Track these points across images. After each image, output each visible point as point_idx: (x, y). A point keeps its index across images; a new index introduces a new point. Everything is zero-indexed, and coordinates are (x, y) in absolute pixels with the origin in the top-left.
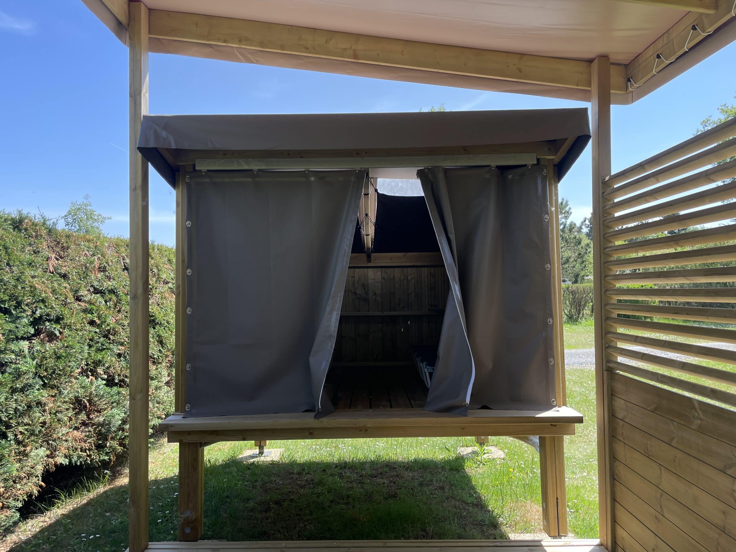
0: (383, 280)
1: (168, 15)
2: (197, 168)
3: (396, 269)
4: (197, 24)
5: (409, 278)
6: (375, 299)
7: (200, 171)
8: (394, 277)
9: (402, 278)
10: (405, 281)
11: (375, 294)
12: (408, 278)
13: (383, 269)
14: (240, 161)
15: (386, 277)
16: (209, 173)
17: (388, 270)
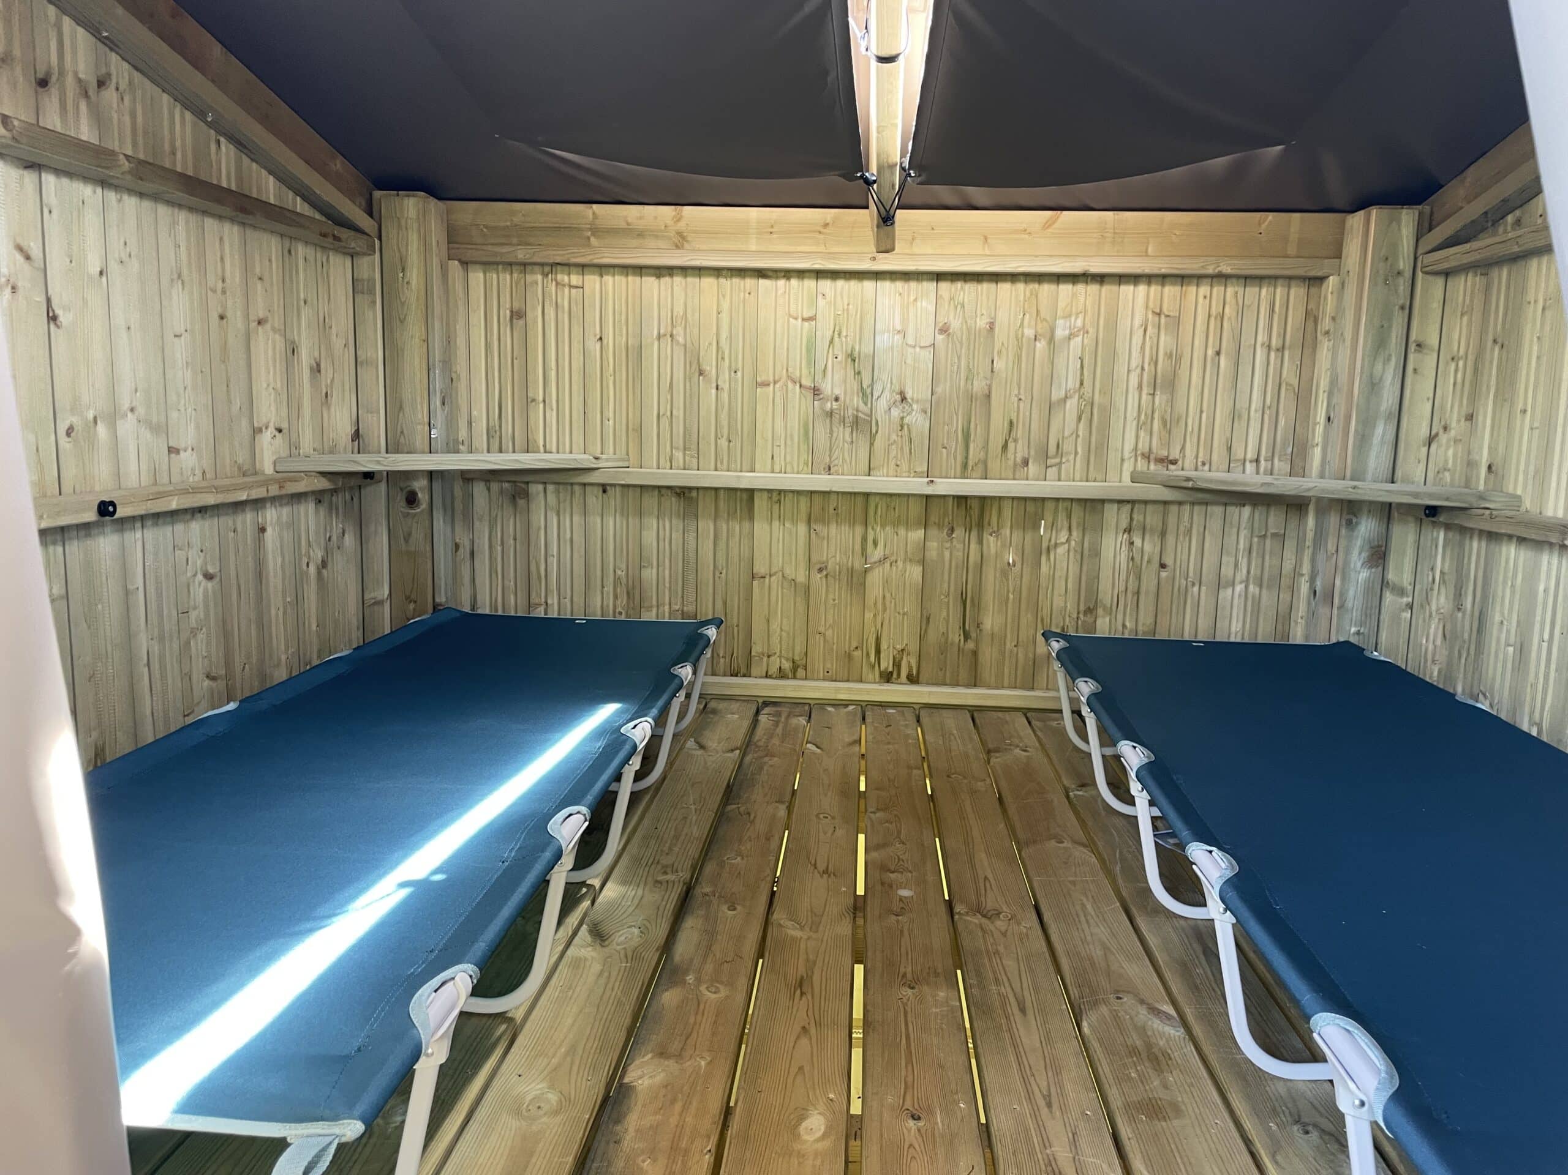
0: (940, 337)
3: (1005, 287)
5: (1060, 332)
6: (902, 418)
8: (992, 326)
9: (1029, 332)
10: (1041, 345)
11: (904, 399)
12: (1052, 331)
13: (944, 286)
15: (955, 324)
17: (967, 291)
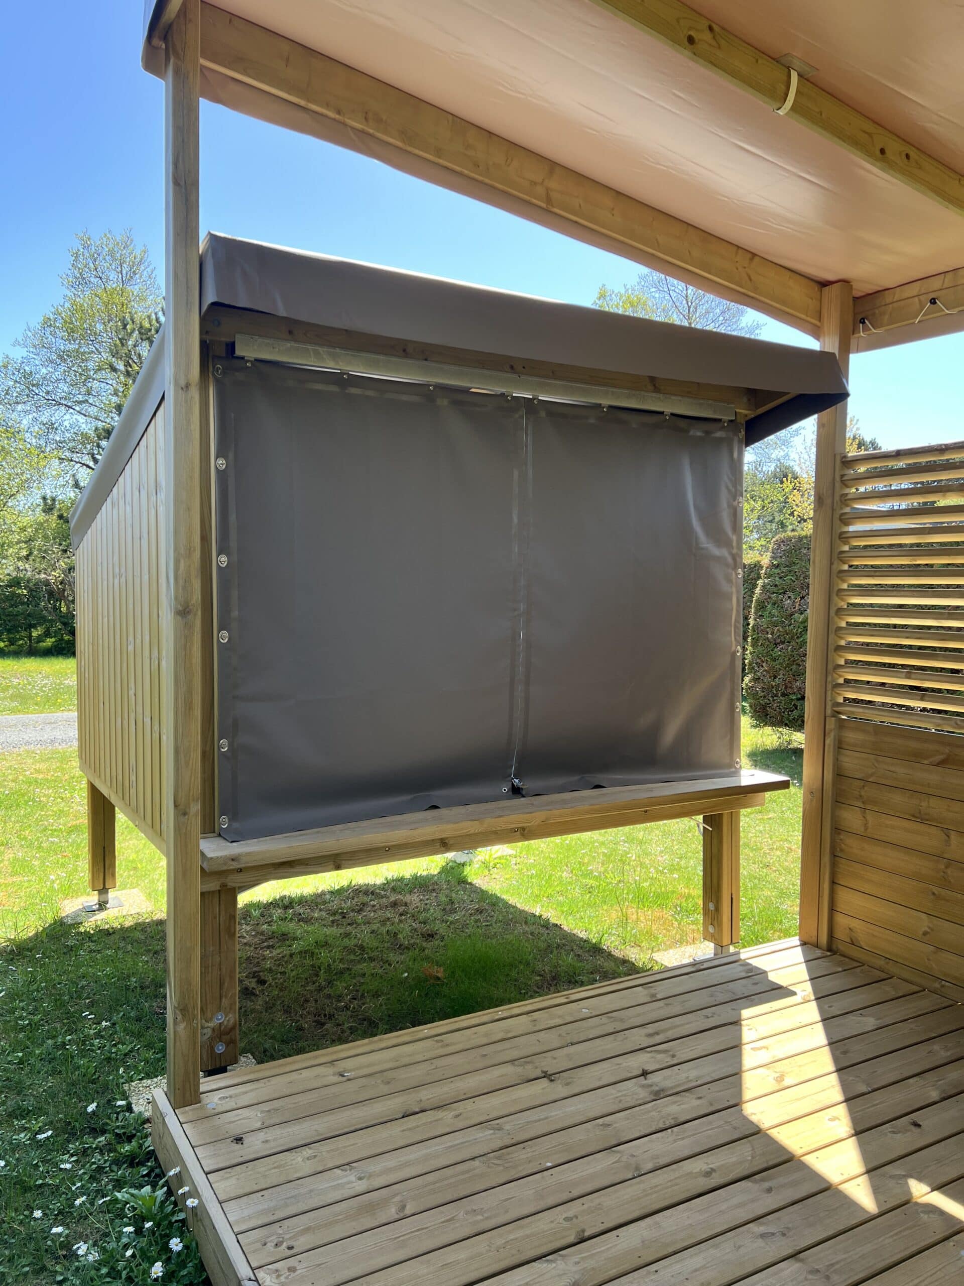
1: (230, 21)
2: (239, 352)
4: (288, 60)
7: (243, 358)
14: (320, 350)
16: (258, 364)
